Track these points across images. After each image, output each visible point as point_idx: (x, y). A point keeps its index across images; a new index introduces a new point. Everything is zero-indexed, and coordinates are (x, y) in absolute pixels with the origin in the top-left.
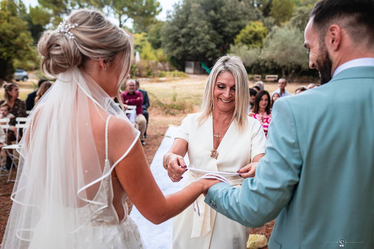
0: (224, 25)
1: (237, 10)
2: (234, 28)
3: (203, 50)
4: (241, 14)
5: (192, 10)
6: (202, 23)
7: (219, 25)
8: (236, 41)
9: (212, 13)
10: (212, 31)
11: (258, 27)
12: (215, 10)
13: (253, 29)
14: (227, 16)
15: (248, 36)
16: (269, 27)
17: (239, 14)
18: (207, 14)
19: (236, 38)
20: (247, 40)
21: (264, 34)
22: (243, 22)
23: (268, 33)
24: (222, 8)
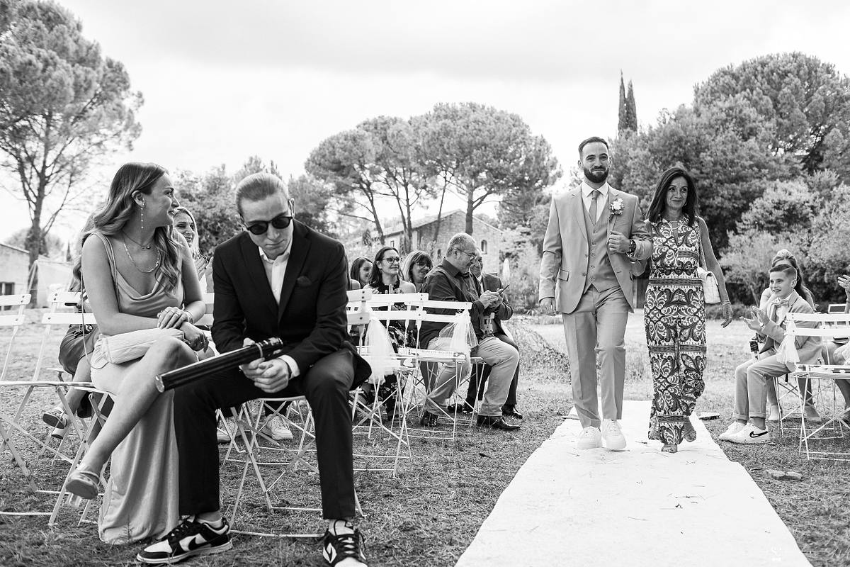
0: (710, 193)
1: (739, 157)
2: (733, 198)
4: (751, 167)
5: (629, 163)
8: (740, 226)
11: (798, 192)
13: (784, 197)
14: (715, 172)
15: (771, 214)
16: (825, 191)
17: (744, 167)
19: (740, 221)
20: (770, 222)
21: (812, 207)
22: (756, 183)
23: (822, 206)
24: (702, 154)
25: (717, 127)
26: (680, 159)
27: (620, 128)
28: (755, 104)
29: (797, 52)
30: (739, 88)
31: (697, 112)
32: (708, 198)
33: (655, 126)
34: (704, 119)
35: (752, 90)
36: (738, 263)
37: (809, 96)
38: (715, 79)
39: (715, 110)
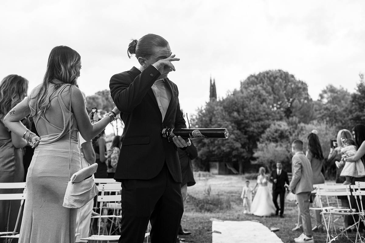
0: (247, 125)
1: (260, 111)
2: (258, 128)
3: (228, 150)
4: (265, 115)
5: (215, 112)
6: (226, 123)
7: (243, 126)
8: (261, 140)
9: (235, 114)
10: (236, 131)
11: (284, 125)
12: (238, 111)
13: (278, 128)
14: (250, 117)
15: (273, 135)
16: (294, 125)
17: (262, 115)
18: (230, 116)
19: (261, 137)
20: (273, 138)
21: (290, 132)
22: (267, 122)
23: (294, 132)
24: (245, 109)
25: (250, 98)
26: (236, 111)
27: (210, 97)
28: (264, 89)
29: (280, 69)
30: (258, 82)
31: (242, 91)
32: (247, 127)
33: (225, 97)
34: (245, 94)
35: (263, 83)
36: (261, 155)
37: (285, 87)
38: (249, 78)
39: (249, 91)
